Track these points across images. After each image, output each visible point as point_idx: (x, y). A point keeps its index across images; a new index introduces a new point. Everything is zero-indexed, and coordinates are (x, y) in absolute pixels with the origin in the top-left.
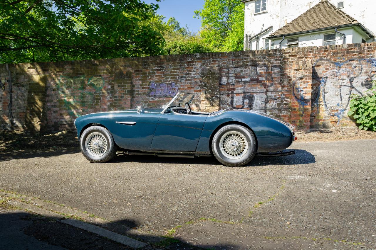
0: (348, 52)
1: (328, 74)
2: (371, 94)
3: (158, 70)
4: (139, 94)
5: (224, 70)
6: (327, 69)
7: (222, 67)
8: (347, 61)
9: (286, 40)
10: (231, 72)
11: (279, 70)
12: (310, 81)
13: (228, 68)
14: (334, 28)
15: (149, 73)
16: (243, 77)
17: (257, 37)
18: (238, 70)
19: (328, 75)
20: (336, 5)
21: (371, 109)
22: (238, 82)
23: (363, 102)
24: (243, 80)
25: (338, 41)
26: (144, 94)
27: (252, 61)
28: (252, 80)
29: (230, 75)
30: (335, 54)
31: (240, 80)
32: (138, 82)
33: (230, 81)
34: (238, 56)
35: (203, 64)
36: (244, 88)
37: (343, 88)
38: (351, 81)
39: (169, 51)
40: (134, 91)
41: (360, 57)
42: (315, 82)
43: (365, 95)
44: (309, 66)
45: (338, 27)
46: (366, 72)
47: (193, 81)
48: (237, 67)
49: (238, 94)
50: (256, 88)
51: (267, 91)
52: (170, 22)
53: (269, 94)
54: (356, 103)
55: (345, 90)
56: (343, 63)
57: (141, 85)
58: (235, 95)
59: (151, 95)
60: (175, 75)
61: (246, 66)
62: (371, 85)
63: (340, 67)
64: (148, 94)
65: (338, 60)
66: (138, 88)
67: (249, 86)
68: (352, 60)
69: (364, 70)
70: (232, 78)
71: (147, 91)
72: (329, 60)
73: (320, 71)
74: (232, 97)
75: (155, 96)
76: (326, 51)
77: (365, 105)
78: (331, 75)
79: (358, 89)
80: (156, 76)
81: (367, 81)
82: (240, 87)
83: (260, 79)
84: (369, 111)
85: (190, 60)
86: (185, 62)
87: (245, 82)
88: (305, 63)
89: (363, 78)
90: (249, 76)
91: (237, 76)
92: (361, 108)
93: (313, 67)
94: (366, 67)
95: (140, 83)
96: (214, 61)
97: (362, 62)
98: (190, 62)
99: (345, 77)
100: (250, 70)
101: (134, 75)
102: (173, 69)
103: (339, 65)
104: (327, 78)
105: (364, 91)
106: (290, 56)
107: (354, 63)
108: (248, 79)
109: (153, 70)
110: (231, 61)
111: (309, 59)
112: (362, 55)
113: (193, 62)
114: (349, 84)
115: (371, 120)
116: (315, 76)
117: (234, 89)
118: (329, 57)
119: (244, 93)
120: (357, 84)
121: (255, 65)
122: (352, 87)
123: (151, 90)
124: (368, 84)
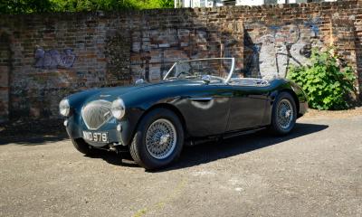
0: (284, 14)
1: (263, 39)
2: (310, 64)
3: (46, 32)
4: (20, 64)
5: (135, 33)
6: (261, 34)
7: (134, 29)
8: (282, 25)
10: (145, 36)
11: (205, 33)
12: (242, 48)
13: (141, 31)
15: (35, 36)
16: (161, 42)
18: (155, 33)
19: (263, 41)
21: (309, 82)
22: (154, 48)
24: (160, 46)
26: (27, 64)
27: (172, 22)
28: (171, 47)
29: (144, 39)
30: (270, 15)
31: (156, 46)
32: (18, 48)
33: (144, 47)
34: (154, 15)
35: (109, 25)
36: (163, 57)
37: (279, 56)
38: (288, 48)
40: (14, 60)
41: (297, 20)
42: (248, 49)
43: (305, 65)
44: (241, 29)
46: (304, 38)
47: (95, 47)
48: (152, 29)
49: (154, 64)
50: (177, 57)
53: (194, 64)
54: (294, 75)
55: (282, 59)
56: (279, 26)
57: (23, 52)
58: (150, 66)
59: (37, 65)
60: (71, 39)
61: (164, 28)
62: (310, 53)
63: (276, 32)
64: (34, 65)
65: (274, 23)
66: (19, 56)
67: (168, 54)
68: (289, 24)
69: (302, 36)
70: (147, 43)
71: (32, 60)
72: (263, 23)
73: (253, 35)
74: (147, 69)
75: (43, 67)
76: (260, 11)
77: (304, 77)
78: (266, 41)
79: (297, 58)
80: (45, 40)
81: (305, 48)
82: (157, 55)
83: (182, 44)
84: (308, 85)
85: (90, 19)
86: (84, 21)
87: (163, 49)
88: (235, 26)
89: (301, 45)
90: (169, 41)
91: (152, 41)
92: (300, 81)
93: (245, 31)
94: (305, 32)
95: (22, 49)
96: (123, 21)
97: (300, 25)
98: (90, 22)
99: (281, 43)
100: (169, 34)
101: (13, 38)
102: (68, 31)
103: (274, 29)
104: (261, 44)
105: (302, 59)
106: (218, 17)
107: (291, 27)
108: (166, 45)
109: (39, 32)
110: (145, 22)
111: (239, 21)
112: (300, 18)
113: (95, 22)
114: (286, 52)
115: (310, 96)
116: (247, 41)
117: (150, 58)
118: (262, 20)
119: (162, 62)
120: (295, 52)
121: (176, 28)
122: (290, 56)
123: (37, 59)
124: (306, 52)
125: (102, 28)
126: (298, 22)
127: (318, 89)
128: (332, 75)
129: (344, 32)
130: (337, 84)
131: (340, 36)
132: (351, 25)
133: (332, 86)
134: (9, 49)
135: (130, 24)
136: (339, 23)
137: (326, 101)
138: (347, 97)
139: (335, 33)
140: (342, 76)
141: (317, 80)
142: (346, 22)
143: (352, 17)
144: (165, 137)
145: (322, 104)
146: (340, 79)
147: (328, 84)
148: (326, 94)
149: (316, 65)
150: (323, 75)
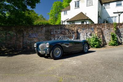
0: (86, 26)
1: (81, 32)
3: (32, 29)
9: (71, 22)
11: (68, 30)
12: (76, 34)
13: (53, 29)
14: (84, 20)
16: (58, 32)
17: (65, 21)
18: (56, 30)
20: (84, 14)
21: (91, 42)
22: (56, 34)
23: (90, 40)
25: (85, 23)
28: (60, 33)
29: (54, 31)
30: (82, 26)
32: (25, 33)
33: (54, 33)
35: (46, 28)
38: (87, 34)
39: (38, 24)
40: (24, 36)
43: (90, 38)
44: (76, 29)
45: (85, 20)
47: (43, 33)
49: (56, 37)
51: (65, 36)
52: (41, 16)
54: (88, 40)
55: (85, 36)
56: (85, 29)
60: (37, 31)
61: (59, 29)
64: (29, 37)
65: (83, 28)
71: (28, 36)
72: (81, 28)
73: (79, 31)
74: (54, 38)
75: (31, 37)
76: (80, 25)
80: (31, 31)
83: (63, 33)
86: (40, 27)
87: (58, 34)
88: (75, 29)
89: (89, 33)
91: (56, 32)
94: (90, 30)
96: (49, 27)
98: (42, 27)
99: (85, 33)
100: (60, 30)
101: (24, 31)
102: (37, 29)
103: (83, 30)
105: (90, 36)
106: (71, 27)
107: (87, 29)
109: (30, 29)
115: (92, 45)
116: (77, 32)
119: (58, 37)
120: (88, 35)
121: (61, 29)
122: (87, 36)
123: (29, 36)
124: (91, 35)
125: (44, 29)
126: (89, 28)
127: (94, 43)
128: (97, 40)
129: (99, 31)
130: (98, 42)
131: (98, 31)
132: (101, 29)
133: (97, 43)
134: (23, 33)
135: (51, 28)
136: (98, 28)
137: (95, 46)
138: (100, 45)
139: (97, 31)
140: (99, 40)
141: (93, 41)
142: (100, 28)
143: (101, 27)
144: (58, 52)
145: (94, 47)
146: (99, 41)
147: (96, 42)
148: (95, 44)
149: (93, 38)
150: (95, 40)
